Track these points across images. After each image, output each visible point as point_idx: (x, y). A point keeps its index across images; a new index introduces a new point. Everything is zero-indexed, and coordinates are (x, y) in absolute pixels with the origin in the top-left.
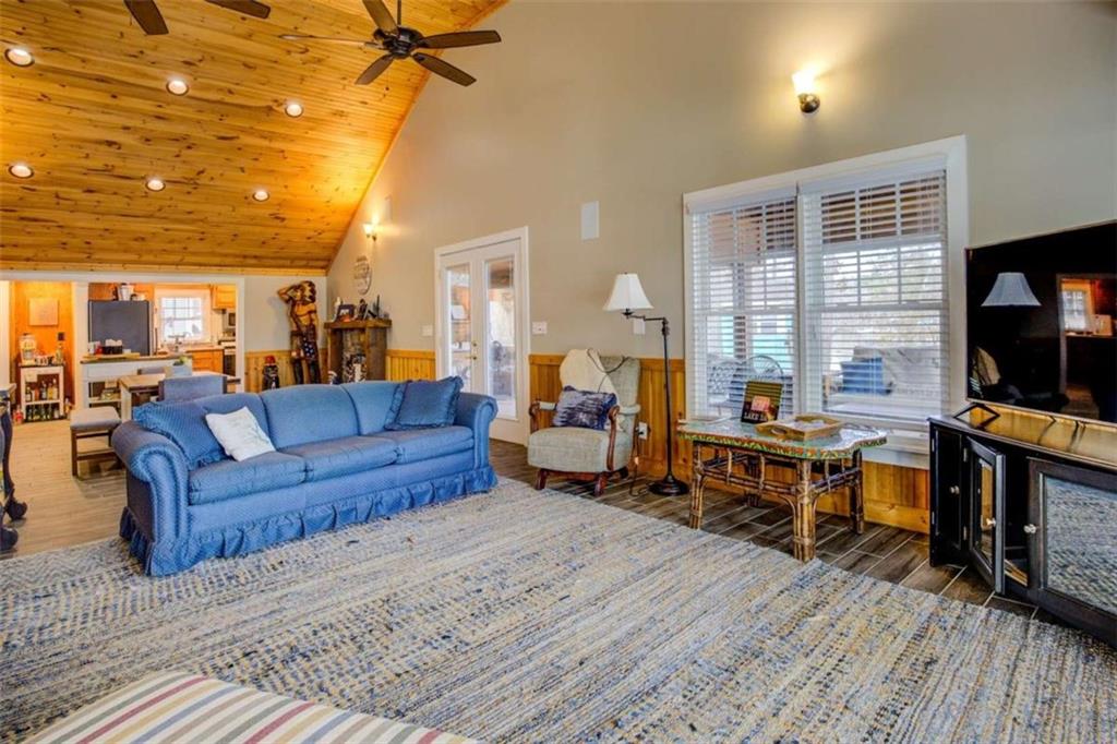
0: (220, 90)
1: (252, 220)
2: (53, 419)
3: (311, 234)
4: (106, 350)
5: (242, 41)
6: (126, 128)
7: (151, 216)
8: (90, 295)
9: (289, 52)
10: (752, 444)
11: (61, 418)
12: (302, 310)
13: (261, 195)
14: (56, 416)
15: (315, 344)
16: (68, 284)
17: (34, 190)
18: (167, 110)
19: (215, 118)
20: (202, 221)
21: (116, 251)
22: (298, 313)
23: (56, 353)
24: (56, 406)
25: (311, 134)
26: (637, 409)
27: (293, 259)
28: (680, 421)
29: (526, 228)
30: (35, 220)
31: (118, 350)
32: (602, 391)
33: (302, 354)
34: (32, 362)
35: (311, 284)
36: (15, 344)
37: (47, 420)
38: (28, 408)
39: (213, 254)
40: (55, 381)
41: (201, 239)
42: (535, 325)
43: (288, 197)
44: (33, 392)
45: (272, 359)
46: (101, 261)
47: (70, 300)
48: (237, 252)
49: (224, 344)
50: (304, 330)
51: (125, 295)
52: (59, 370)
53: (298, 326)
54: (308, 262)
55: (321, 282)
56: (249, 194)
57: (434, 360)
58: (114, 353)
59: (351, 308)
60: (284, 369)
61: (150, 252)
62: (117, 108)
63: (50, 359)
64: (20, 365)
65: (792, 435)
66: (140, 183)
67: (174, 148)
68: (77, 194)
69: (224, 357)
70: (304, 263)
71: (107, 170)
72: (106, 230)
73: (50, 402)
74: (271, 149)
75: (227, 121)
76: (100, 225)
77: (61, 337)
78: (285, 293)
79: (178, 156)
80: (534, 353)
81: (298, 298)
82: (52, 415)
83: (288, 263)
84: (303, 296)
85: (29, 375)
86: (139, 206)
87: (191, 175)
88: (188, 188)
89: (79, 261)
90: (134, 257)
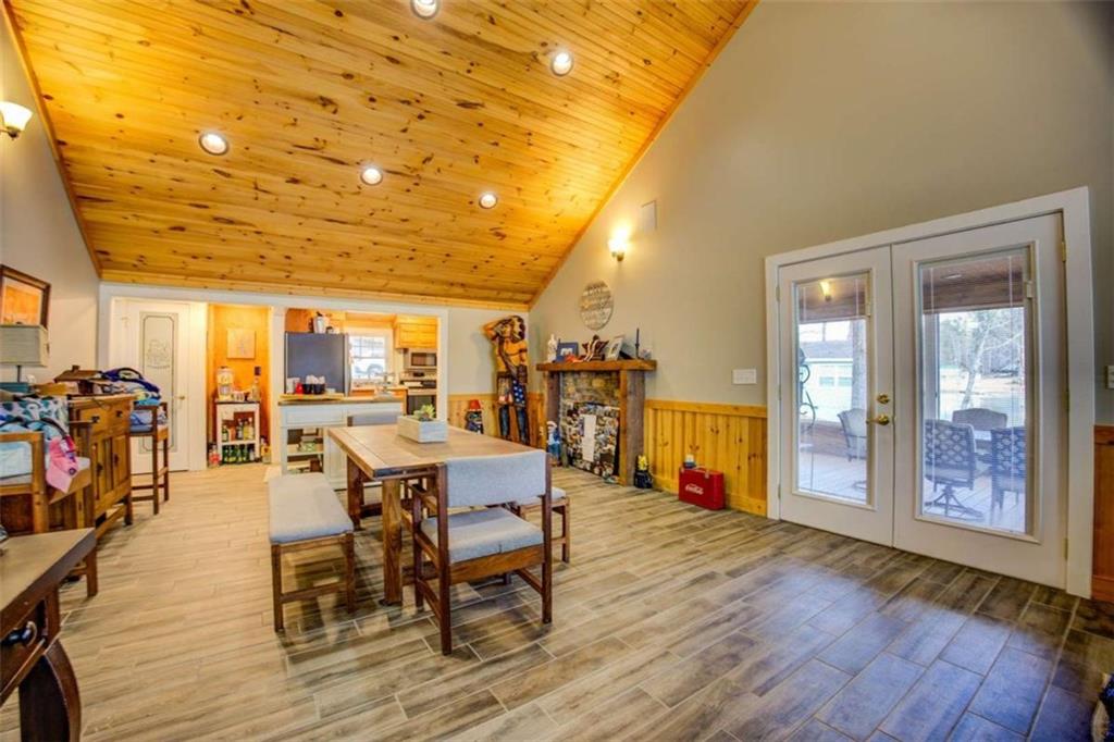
0: (478, 15)
1: (471, 235)
2: (249, 461)
3: (526, 257)
4: (306, 389)
6: (348, 76)
7: (360, 223)
8: (286, 326)
11: (258, 460)
12: (511, 348)
13: (488, 199)
14: (252, 458)
16: (265, 311)
17: (228, 175)
19: (463, 67)
20: (415, 232)
21: (316, 269)
22: (508, 352)
23: (252, 389)
24: (251, 447)
25: (571, 108)
27: (500, 290)
30: (231, 222)
31: (319, 389)
33: (511, 399)
34: (228, 398)
35: (520, 320)
36: (212, 378)
37: (243, 462)
38: (224, 448)
39: (420, 279)
40: (250, 420)
41: (411, 259)
43: (518, 205)
44: (229, 431)
46: (300, 283)
47: (266, 332)
48: (443, 277)
49: (407, 384)
50: (514, 371)
51: (321, 327)
52: (254, 408)
53: (507, 367)
56: (475, 197)
57: (765, 420)
58: (316, 393)
61: (354, 272)
62: (340, 36)
63: (246, 396)
64: (217, 400)
66: (352, 171)
67: (402, 116)
68: (278, 184)
69: (408, 397)
71: (315, 148)
72: (309, 240)
73: (245, 442)
74: (516, 128)
75: (475, 74)
76: (305, 233)
77: (257, 371)
78: (492, 329)
79: (405, 131)
81: (508, 334)
82: (248, 457)
83: (494, 294)
84: (512, 332)
85: (225, 413)
86: (351, 208)
87: (416, 163)
88: (408, 183)
89: (277, 281)
90: (336, 279)
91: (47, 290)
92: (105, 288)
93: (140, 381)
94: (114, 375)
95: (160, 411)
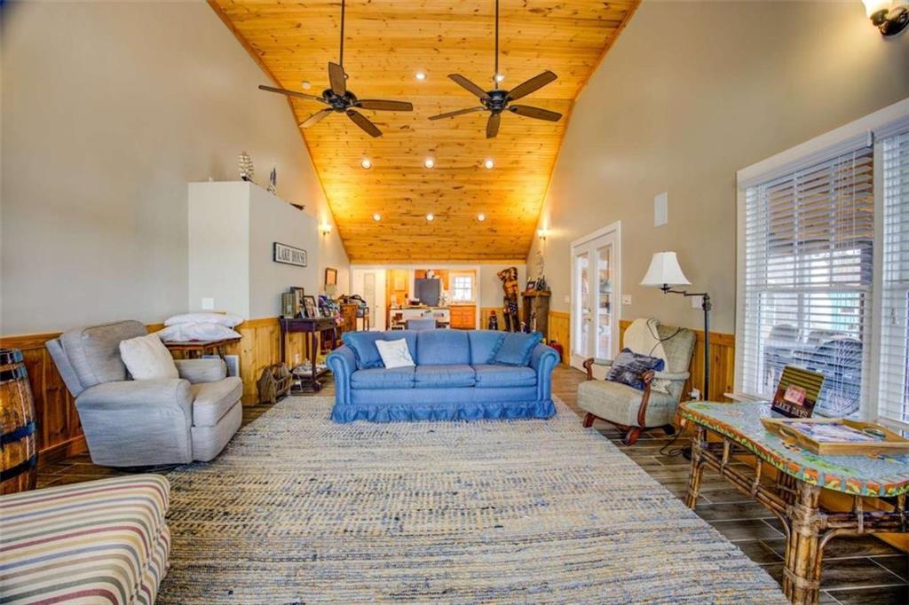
0: (449, 161)
1: (479, 233)
3: (513, 239)
5: (455, 131)
6: (412, 190)
7: (431, 235)
8: (415, 276)
9: (479, 131)
10: (744, 440)
12: (509, 284)
13: (481, 218)
15: (516, 305)
17: (383, 226)
18: (426, 178)
19: (450, 177)
20: (454, 235)
21: (420, 253)
22: (507, 286)
23: (403, 303)
25: (502, 178)
26: (687, 375)
27: (506, 255)
28: (726, 394)
29: (619, 222)
30: (386, 240)
32: (652, 356)
33: (510, 311)
34: (394, 308)
35: (515, 269)
36: (388, 299)
39: (461, 253)
41: (456, 245)
42: (624, 296)
43: (496, 218)
44: (395, 321)
45: (493, 312)
46: (415, 259)
48: (474, 251)
50: (511, 296)
51: (430, 276)
53: (507, 294)
54: (513, 256)
55: (521, 267)
56: (475, 218)
57: (569, 319)
59: (533, 283)
60: (501, 320)
61: (435, 253)
62: (406, 180)
63: (401, 306)
64: (390, 309)
65: (803, 442)
66: (423, 218)
67: (435, 197)
68: (399, 226)
70: (511, 256)
71: (408, 213)
72: (414, 243)
74: (481, 190)
75: (456, 178)
76: (411, 241)
77: (406, 296)
78: (501, 274)
79: (437, 201)
80: (624, 319)
81: (507, 277)
83: (503, 256)
84: (510, 276)
85: (393, 313)
86: (425, 230)
87: (445, 211)
88: (445, 218)
89: (407, 259)
90: (428, 257)
91: (336, 272)
92: (352, 267)
93: (360, 299)
94: (353, 298)
95: (366, 310)
